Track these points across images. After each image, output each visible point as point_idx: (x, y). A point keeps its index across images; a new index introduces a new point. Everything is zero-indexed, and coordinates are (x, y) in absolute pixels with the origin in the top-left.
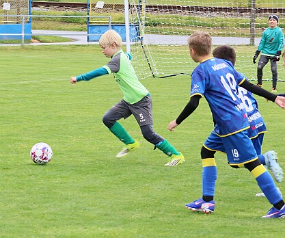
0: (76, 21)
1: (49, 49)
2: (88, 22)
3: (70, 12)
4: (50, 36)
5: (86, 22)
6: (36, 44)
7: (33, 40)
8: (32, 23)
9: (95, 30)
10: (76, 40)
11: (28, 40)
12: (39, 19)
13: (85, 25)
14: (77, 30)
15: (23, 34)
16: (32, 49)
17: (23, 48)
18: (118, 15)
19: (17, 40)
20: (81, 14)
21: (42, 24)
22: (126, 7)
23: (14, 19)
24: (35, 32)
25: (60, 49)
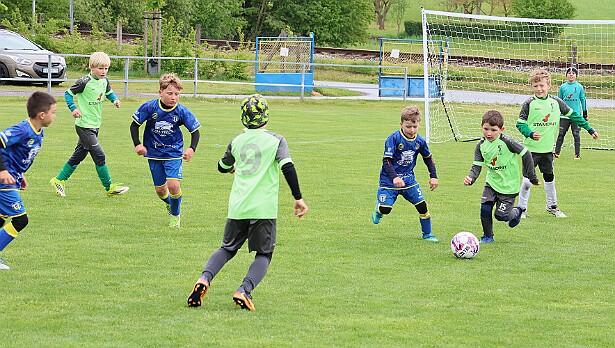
0: (365, 72)
1: (333, 103)
2: (380, 73)
3: (360, 61)
4: (335, 88)
5: (377, 74)
6: (318, 97)
7: (314, 93)
8: (315, 73)
9: (388, 83)
10: (366, 94)
11: (308, 92)
12: (322, 68)
13: (377, 77)
14: (367, 82)
15: (303, 85)
16: (314, 103)
17: (303, 101)
18: (416, 66)
19: (296, 92)
20: (373, 63)
21: (326, 74)
22: (426, 57)
23: (293, 67)
24: (317, 84)
25: (346, 104)
